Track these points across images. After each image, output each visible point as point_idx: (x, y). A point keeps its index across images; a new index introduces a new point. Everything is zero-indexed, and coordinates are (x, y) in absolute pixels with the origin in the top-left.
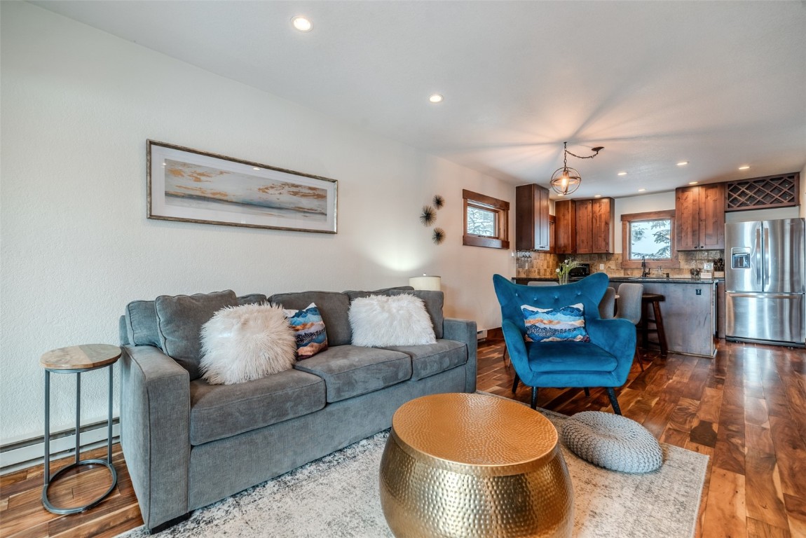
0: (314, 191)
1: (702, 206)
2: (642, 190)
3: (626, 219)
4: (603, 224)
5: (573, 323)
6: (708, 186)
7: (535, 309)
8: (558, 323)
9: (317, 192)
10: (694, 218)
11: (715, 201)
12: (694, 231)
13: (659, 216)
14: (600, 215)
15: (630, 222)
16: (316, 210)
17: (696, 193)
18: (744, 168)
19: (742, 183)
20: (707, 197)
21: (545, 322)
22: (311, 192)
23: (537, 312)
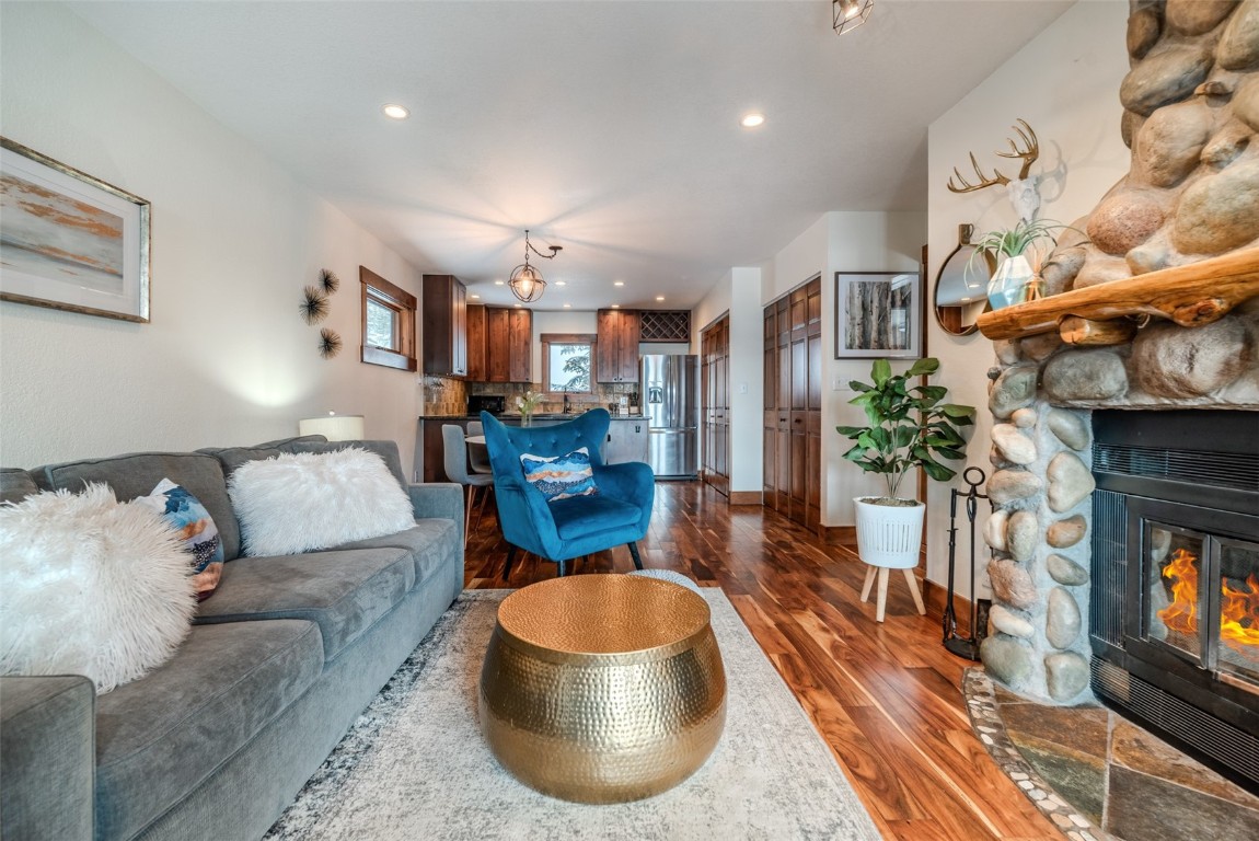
0: (91, 216)
1: (621, 333)
2: (567, 306)
3: (546, 339)
4: (522, 344)
5: (583, 472)
6: (625, 311)
7: (540, 459)
8: (569, 474)
9: (97, 220)
10: (614, 346)
11: (631, 329)
12: (613, 361)
13: (580, 339)
14: (519, 332)
15: (549, 344)
16: (94, 262)
17: (613, 317)
18: (660, 299)
19: (653, 313)
20: (625, 324)
21: (555, 474)
22: (83, 215)
23: (543, 463)
